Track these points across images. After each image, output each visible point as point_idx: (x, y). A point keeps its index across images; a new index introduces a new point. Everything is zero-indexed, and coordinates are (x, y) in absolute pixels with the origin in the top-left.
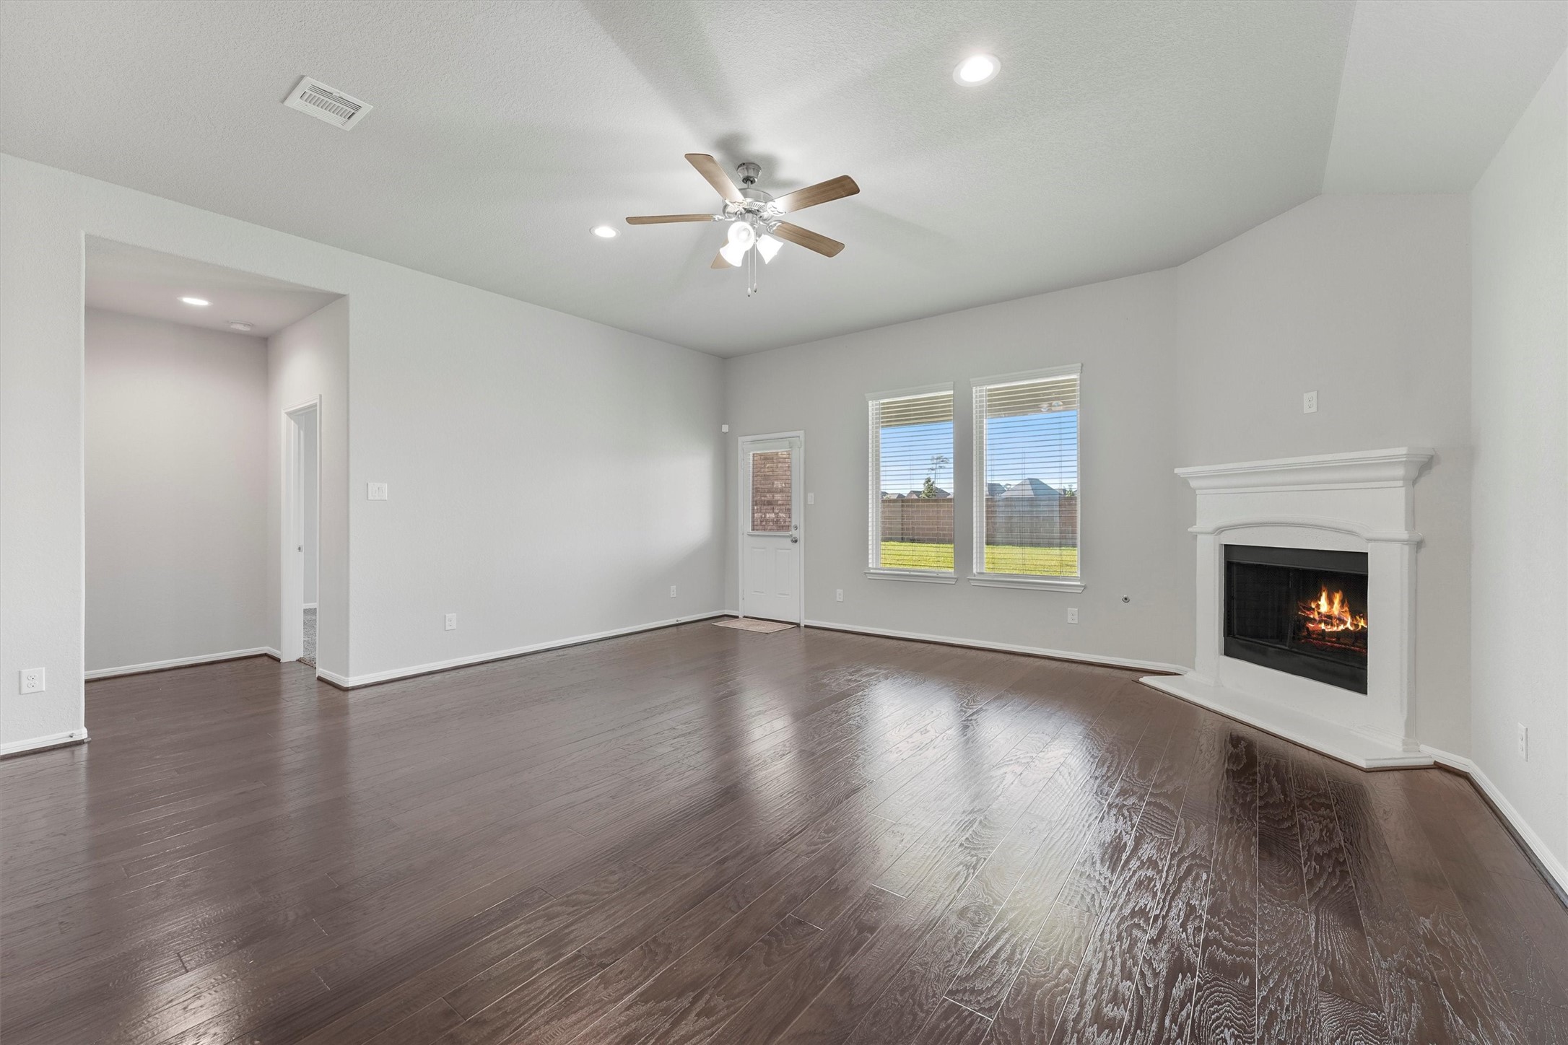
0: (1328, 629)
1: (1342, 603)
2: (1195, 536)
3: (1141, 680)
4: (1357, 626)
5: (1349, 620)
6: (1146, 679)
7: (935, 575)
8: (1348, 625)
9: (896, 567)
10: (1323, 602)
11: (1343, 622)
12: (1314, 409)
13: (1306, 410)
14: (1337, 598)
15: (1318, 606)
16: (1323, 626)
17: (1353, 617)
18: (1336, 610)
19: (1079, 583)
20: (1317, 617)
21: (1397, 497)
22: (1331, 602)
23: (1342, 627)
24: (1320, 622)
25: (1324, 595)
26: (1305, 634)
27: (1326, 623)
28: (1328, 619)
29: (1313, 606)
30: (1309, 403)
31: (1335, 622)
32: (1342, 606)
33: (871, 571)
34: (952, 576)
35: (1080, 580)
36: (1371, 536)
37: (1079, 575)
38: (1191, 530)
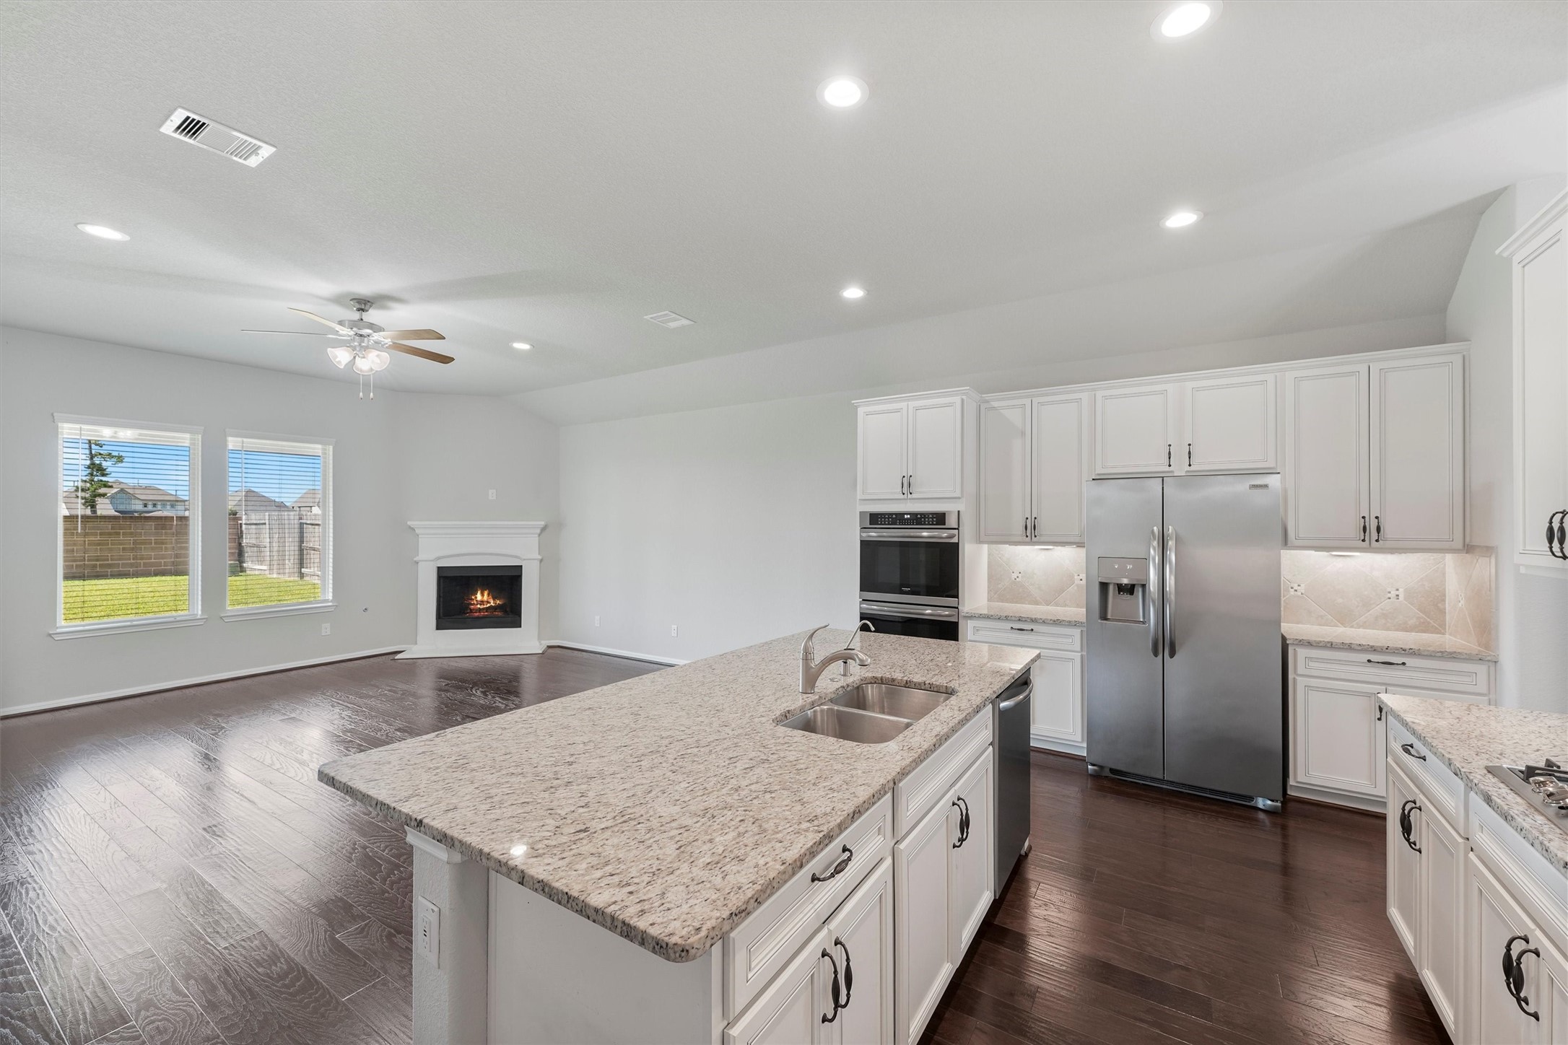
0: (482, 607)
1: (489, 595)
2: (417, 563)
3: (396, 658)
4: (496, 604)
5: (492, 602)
6: (399, 656)
8: (492, 604)
10: (479, 597)
11: (490, 603)
12: (494, 498)
13: (490, 498)
14: (486, 593)
15: (476, 598)
16: (479, 606)
17: (494, 600)
18: (485, 598)
19: (330, 604)
20: (475, 602)
21: (534, 541)
22: (483, 595)
23: (489, 605)
24: (477, 604)
25: (479, 592)
26: (469, 611)
27: (480, 605)
28: (482, 602)
29: (473, 597)
30: (492, 494)
31: (485, 603)
33: (58, 631)
34: (199, 617)
35: (331, 601)
36: (524, 558)
37: (331, 598)
38: (415, 559)
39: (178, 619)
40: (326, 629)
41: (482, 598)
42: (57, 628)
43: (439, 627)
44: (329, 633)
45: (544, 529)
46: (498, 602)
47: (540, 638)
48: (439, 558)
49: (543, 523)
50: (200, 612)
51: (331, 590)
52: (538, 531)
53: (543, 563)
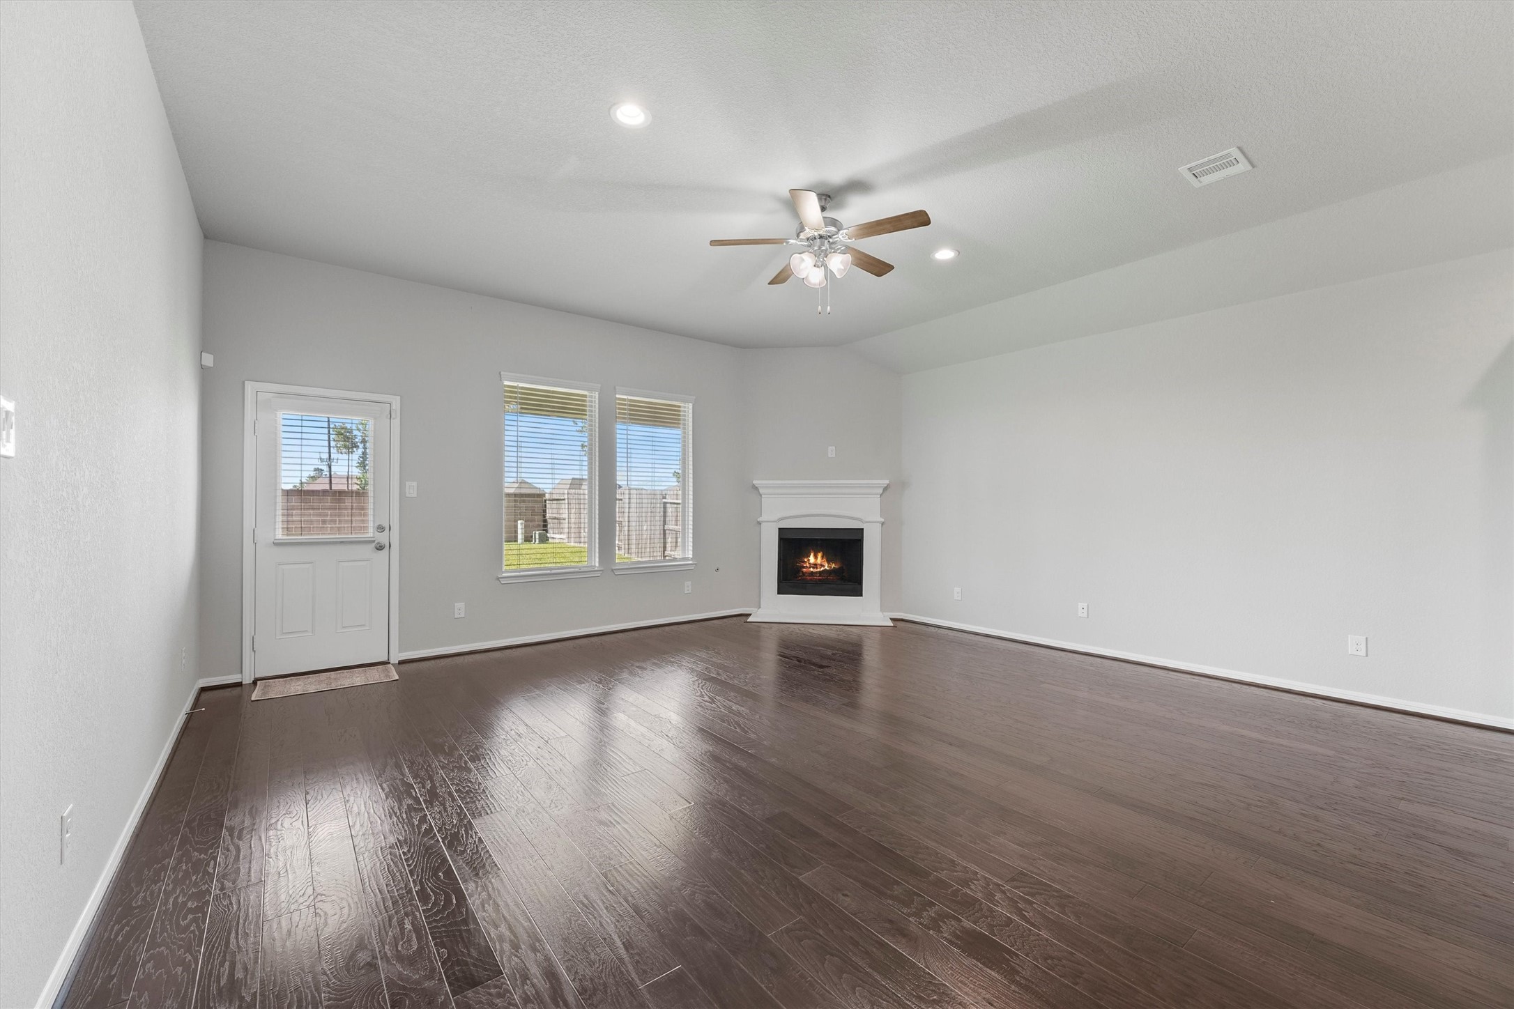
0: (815, 570)
1: (822, 557)
2: (760, 523)
4: (831, 567)
5: (826, 565)
6: (748, 619)
7: (577, 570)
8: (826, 567)
9: (536, 566)
10: (812, 560)
11: (824, 566)
12: (834, 456)
13: (829, 455)
14: (820, 555)
15: (809, 560)
16: (812, 569)
17: (828, 563)
18: (819, 561)
19: (690, 562)
20: (808, 565)
21: (876, 502)
22: (816, 557)
23: (822, 569)
24: (810, 568)
25: (812, 554)
26: (803, 574)
27: (814, 568)
28: (815, 566)
29: (806, 560)
30: (831, 451)
31: (818, 567)
32: (822, 559)
33: (505, 575)
34: (596, 569)
35: (692, 559)
36: (867, 520)
37: (691, 556)
38: (758, 520)
39: (582, 569)
40: (688, 587)
41: (815, 561)
42: (503, 572)
43: (781, 591)
44: (690, 592)
45: (885, 489)
46: (833, 566)
47: (882, 610)
48: (781, 519)
49: (887, 482)
50: (597, 565)
51: (691, 548)
52: (881, 491)
53: (884, 526)
